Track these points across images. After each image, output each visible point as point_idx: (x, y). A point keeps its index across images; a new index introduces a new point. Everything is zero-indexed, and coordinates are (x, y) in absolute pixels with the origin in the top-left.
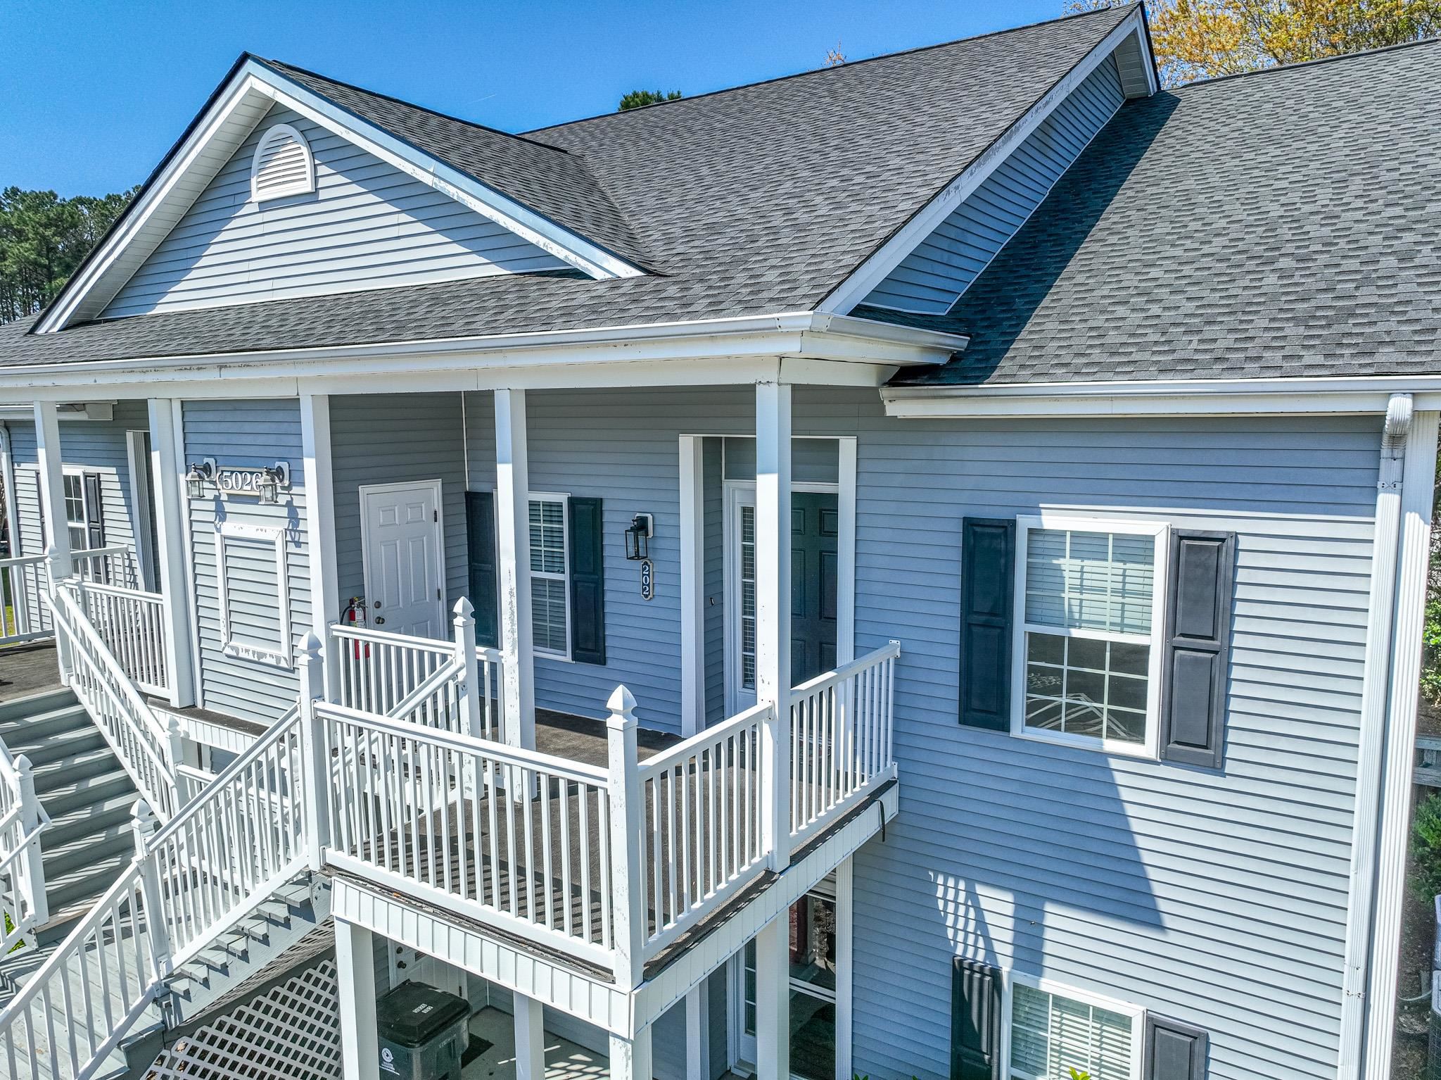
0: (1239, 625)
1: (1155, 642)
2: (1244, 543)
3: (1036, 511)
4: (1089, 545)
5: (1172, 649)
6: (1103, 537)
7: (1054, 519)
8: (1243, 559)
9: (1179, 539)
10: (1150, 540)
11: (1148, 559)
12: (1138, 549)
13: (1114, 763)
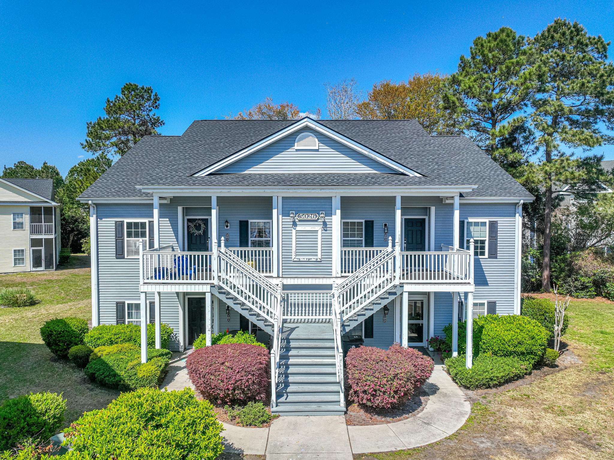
0: (498, 235)
1: (487, 239)
2: (499, 222)
3: (467, 219)
4: (476, 224)
5: (489, 239)
6: (479, 222)
7: (471, 220)
8: (499, 225)
9: (490, 222)
10: (486, 223)
11: (486, 226)
12: (484, 224)
13: (480, 260)
